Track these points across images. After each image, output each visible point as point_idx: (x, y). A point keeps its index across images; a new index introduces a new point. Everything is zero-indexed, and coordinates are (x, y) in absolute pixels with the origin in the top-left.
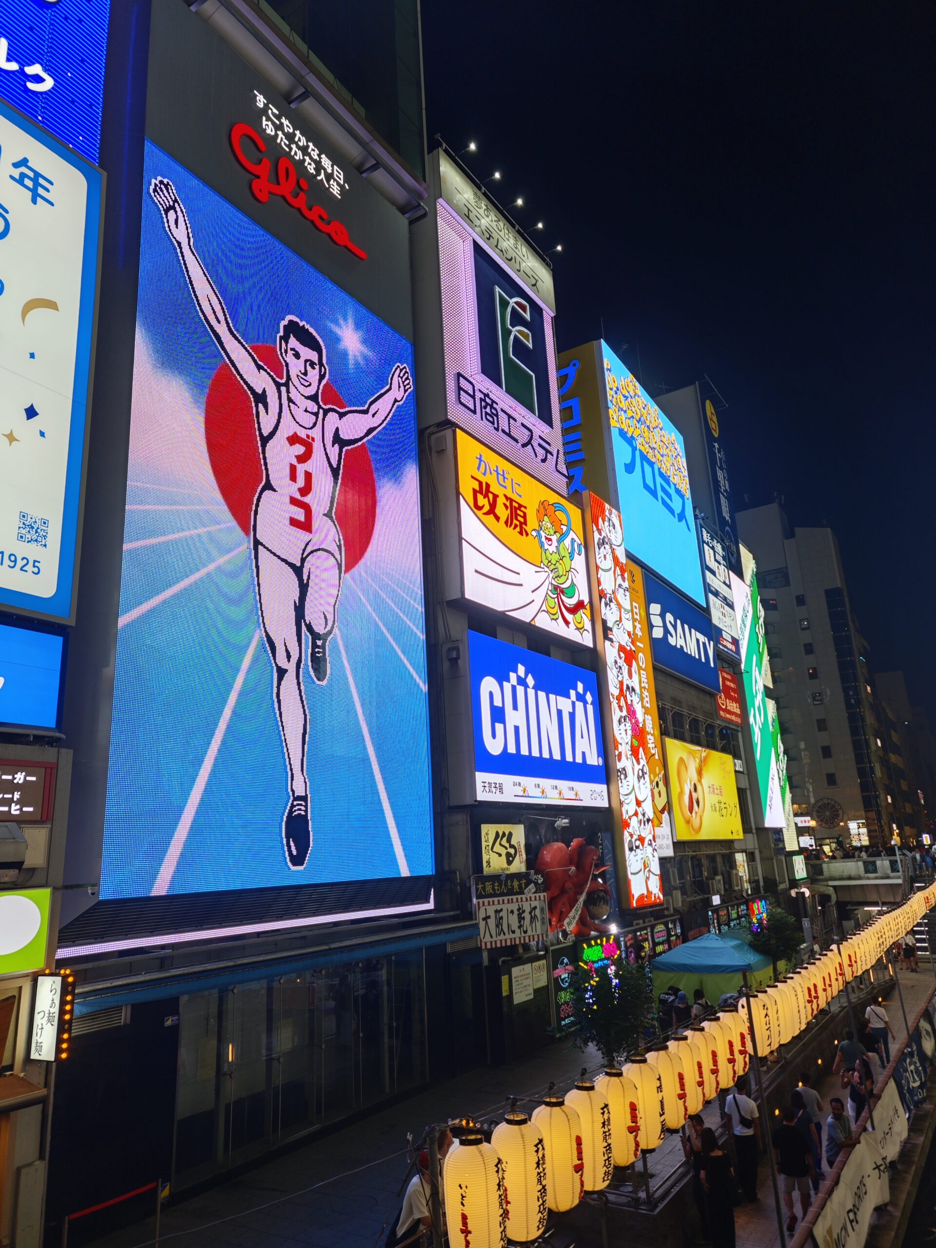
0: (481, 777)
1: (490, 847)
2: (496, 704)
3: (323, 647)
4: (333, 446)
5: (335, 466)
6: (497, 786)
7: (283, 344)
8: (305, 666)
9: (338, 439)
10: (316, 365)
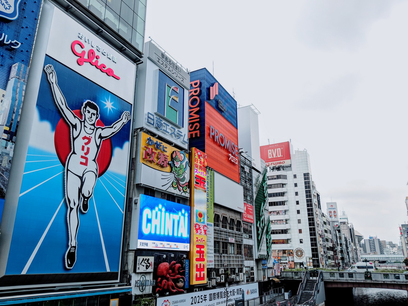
0: (140, 241)
1: (140, 263)
2: (149, 217)
3: (87, 201)
4: (98, 139)
5: (98, 145)
6: (146, 244)
7: (84, 109)
8: (80, 207)
9: (100, 137)
10: (95, 114)
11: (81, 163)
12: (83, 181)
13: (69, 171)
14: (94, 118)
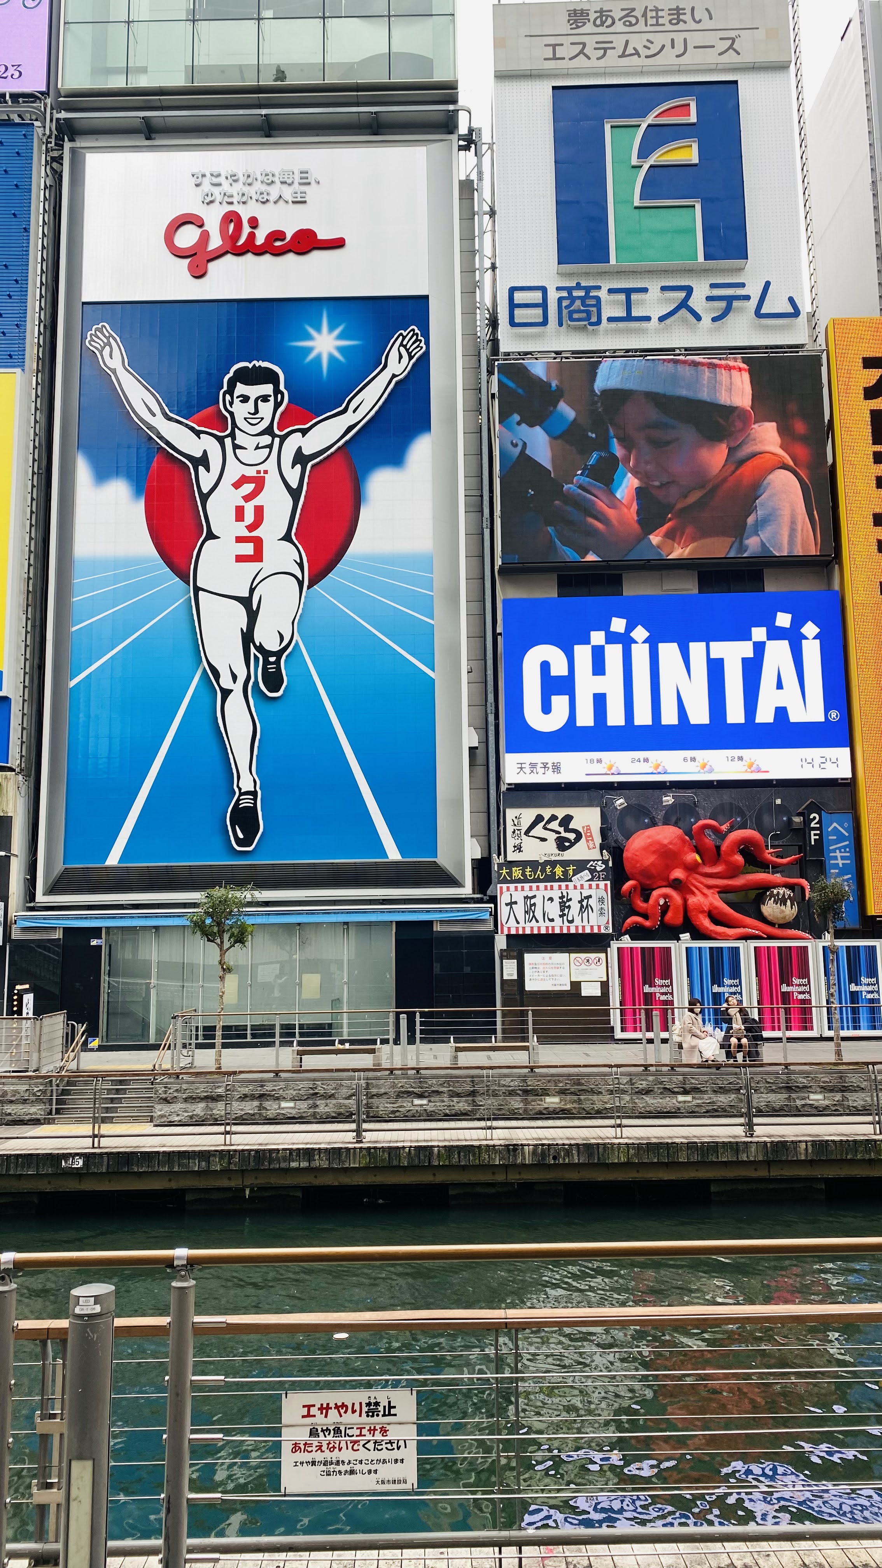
2: (554, 672)
3: (278, 662)
4: (293, 467)
5: (294, 485)
6: (550, 765)
7: (228, 397)
8: (256, 682)
9: (300, 458)
10: (270, 396)
11: (240, 559)
12: (255, 608)
13: (201, 593)
14: (266, 409)
